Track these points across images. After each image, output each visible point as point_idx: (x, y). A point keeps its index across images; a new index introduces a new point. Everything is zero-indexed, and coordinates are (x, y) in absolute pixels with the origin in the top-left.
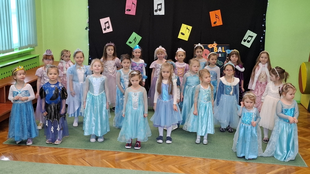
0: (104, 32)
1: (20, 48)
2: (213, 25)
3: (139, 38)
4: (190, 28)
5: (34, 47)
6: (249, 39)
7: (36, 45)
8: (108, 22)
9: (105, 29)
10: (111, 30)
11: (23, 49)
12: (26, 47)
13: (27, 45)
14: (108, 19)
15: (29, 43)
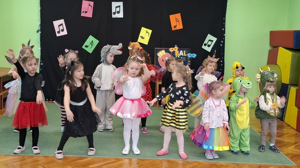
0: (58, 35)
2: (173, 29)
3: (96, 42)
4: (150, 31)
6: (210, 43)
9: (59, 32)
10: (65, 33)
14: (62, 21)
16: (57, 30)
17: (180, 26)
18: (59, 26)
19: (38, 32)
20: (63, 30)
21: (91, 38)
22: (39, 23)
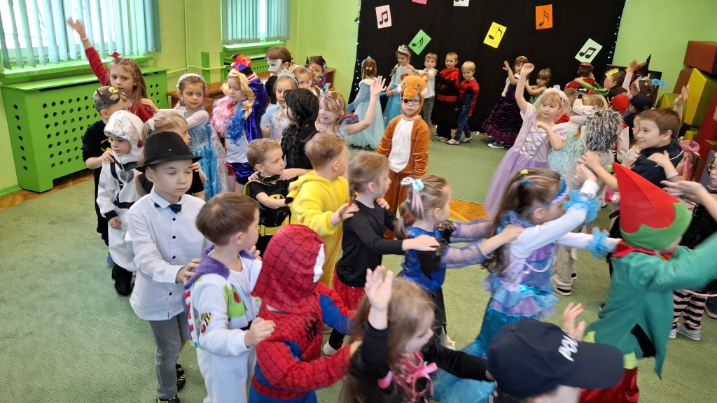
0: (380, 26)
1: (268, 39)
2: (538, 27)
3: (427, 39)
4: (504, 29)
5: (285, 41)
6: (590, 52)
7: (288, 39)
8: (386, 12)
9: (381, 23)
10: (389, 24)
11: (271, 41)
12: (275, 39)
13: (276, 35)
14: (387, 8)
15: (279, 35)
16: (379, 19)
17: (549, 24)
18: (383, 14)
19: (356, 21)
20: (386, 20)
21: (421, 34)
22: (359, 8)
